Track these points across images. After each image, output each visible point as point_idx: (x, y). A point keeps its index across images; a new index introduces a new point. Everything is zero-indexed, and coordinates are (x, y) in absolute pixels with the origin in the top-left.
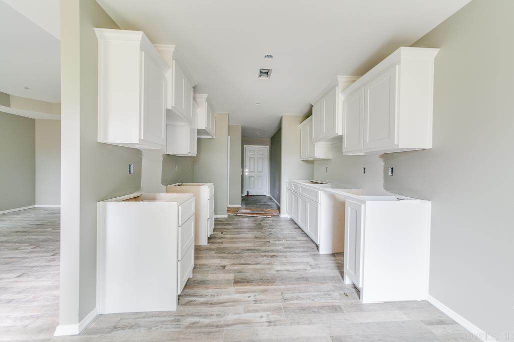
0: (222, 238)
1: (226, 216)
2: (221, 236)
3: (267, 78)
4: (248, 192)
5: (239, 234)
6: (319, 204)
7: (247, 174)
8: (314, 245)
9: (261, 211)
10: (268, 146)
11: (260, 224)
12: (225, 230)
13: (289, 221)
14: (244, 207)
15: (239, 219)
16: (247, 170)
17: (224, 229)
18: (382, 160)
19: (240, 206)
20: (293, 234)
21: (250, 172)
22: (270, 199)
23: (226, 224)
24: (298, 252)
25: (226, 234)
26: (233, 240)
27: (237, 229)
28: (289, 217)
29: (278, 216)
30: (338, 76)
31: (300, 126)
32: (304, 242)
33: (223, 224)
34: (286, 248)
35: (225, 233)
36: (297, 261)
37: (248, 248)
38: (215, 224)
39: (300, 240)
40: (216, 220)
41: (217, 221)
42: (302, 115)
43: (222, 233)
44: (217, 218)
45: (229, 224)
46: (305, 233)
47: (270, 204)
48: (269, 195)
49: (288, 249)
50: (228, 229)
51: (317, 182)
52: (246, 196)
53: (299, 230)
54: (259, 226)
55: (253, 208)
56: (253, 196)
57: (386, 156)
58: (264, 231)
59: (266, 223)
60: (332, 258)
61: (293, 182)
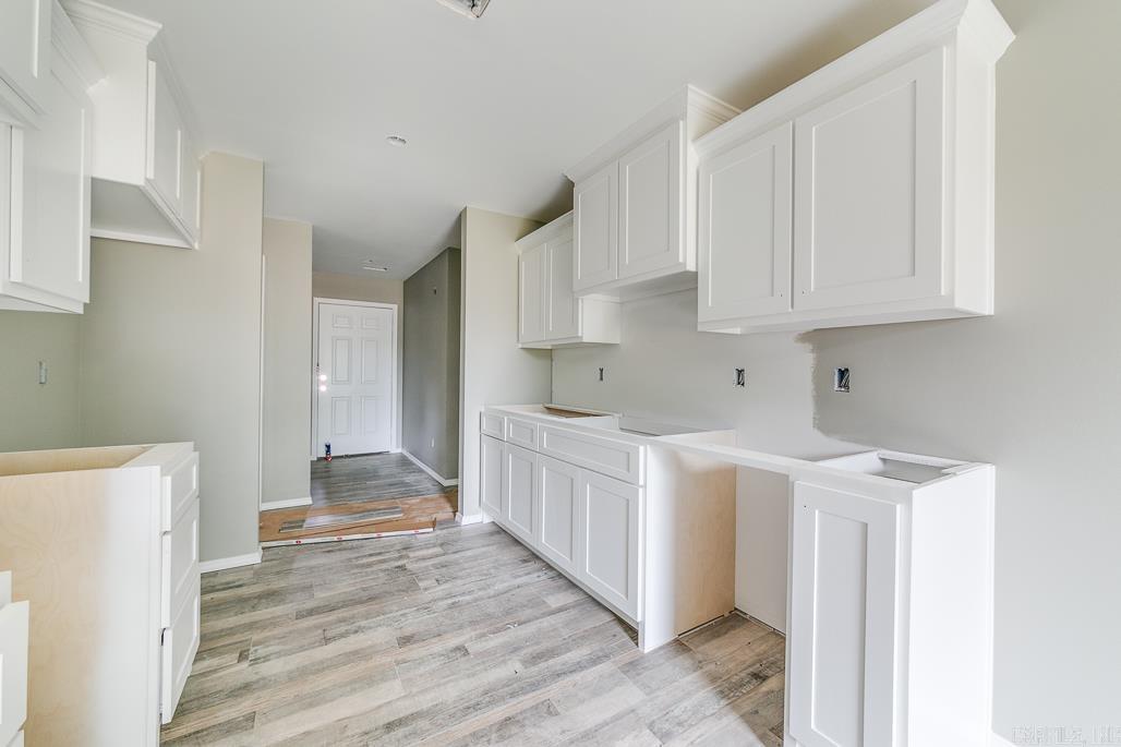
0: (246, 688)
1: (255, 558)
2: (240, 681)
3: (471, 16)
4: (328, 447)
5: (327, 640)
6: (641, 490)
7: (323, 388)
8: (607, 618)
9: (392, 509)
10: (395, 307)
11: (403, 568)
12: (256, 637)
13: (492, 534)
14: (322, 503)
15: (313, 562)
16: (323, 378)
17: (251, 626)
18: (809, 346)
19: (308, 501)
20: (527, 584)
21: (334, 381)
22: (404, 462)
23: (260, 597)
24: (579, 667)
25: (266, 658)
26: (307, 688)
27: (311, 612)
28: (487, 520)
29: (452, 522)
30: (690, 86)
31: (519, 247)
32: (573, 612)
33: (243, 603)
34: (536, 659)
35: (262, 651)
36: (599, 718)
37: (386, 716)
38: (206, 610)
39: (560, 610)
40: (209, 584)
41: (213, 589)
42: (523, 215)
43: (242, 657)
44: (215, 574)
45: (271, 596)
46: (560, 575)
47: (410, 479)
48: (399, 450)
49: (543, 665)
50: (273, 623)
51: (575, 409)
52: (320, 459)
53: (537, 565)
54: (402, 578)
55: (355, 503)
56: (347, 456)
57: (819, 338)
58: (426, 596)
59: (424, 559)
60: (684, 661)
61: (508, 413)
